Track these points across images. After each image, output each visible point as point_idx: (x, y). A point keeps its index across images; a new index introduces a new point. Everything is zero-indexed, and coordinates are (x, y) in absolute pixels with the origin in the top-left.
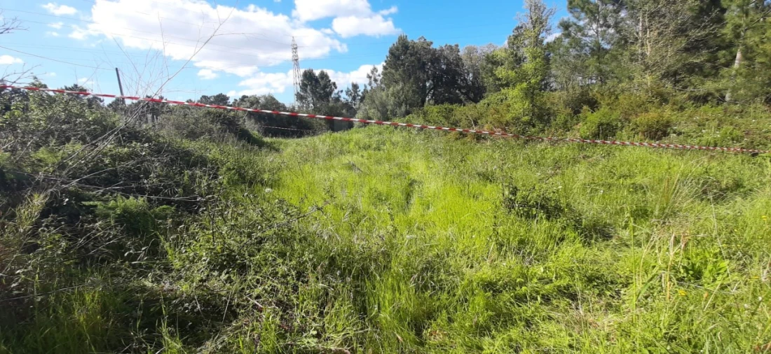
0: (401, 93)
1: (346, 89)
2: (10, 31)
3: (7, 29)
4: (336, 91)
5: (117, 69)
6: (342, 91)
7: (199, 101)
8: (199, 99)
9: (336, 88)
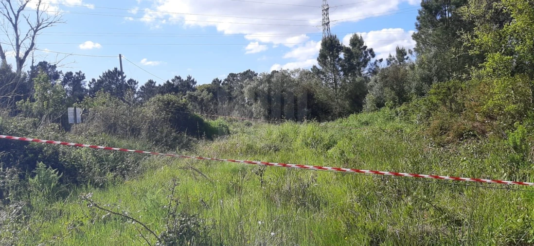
0: (434, 62)
1: (387, 57)
2: (53, 24)
3: (50, 23)
4: (373, 60)
5: (120, 56)
6: (381, 60)
7: (226, 80)
8: (226, 77)
9: (373, 56)
